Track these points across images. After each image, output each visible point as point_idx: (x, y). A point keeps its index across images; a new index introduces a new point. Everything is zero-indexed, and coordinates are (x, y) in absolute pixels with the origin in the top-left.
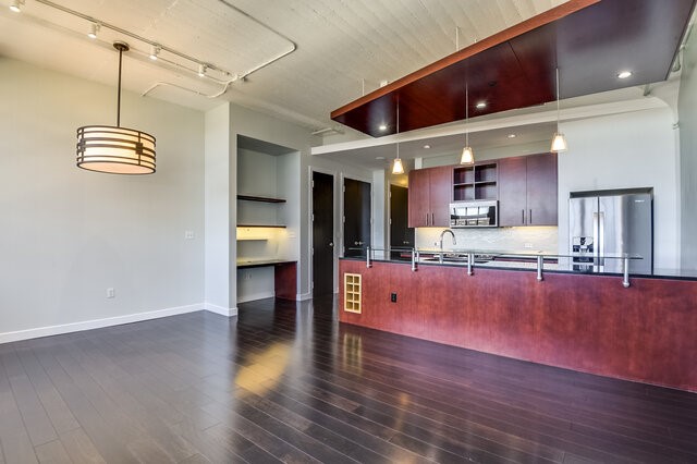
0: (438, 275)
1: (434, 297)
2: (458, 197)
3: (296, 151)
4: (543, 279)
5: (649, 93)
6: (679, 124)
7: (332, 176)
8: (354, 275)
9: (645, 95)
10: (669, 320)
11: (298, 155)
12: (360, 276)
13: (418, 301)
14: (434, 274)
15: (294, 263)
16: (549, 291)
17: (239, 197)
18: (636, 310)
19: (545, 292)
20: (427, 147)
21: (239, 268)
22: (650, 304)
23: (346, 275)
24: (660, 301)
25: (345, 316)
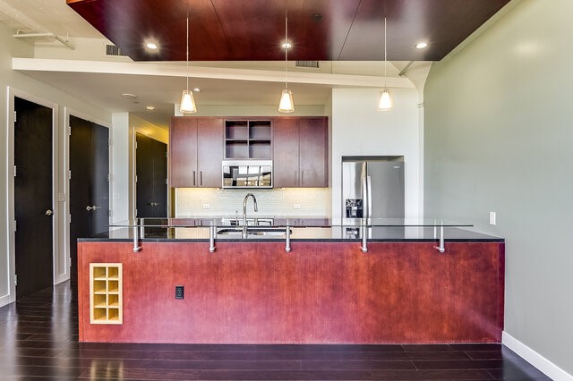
5: (403, 73)
6: (424, 104)
8: (107, 265)
9: (400, 75)
10: (473, 280)
12: (120, 266)
16: (372, 262)
18: (448, 273)
19: (368, 264)
20: (197, 90)
22: (458, 266)
23: (92, 266)
24: (466, 263)
25: (89, 332)
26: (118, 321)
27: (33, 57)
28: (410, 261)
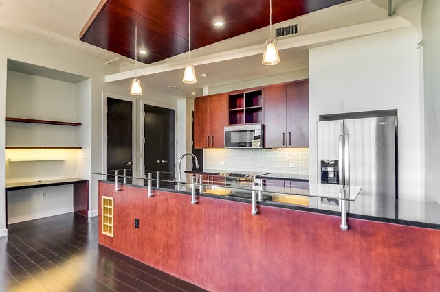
0: (170, 201)
1: (167, 225)
2: (233, 120)
3: (87, 78)
4: (258, 213)
5: (394, 13)
6: (423, 42)
7: (131, 103)
8: (108, 198)
9: (390, 15)
11: (89, 81)
12: (112, 199)
13: (154, 228)
14: (167, 200)
15: (86, 182)
16: (265, 227)
17: (8, 120)
18: (358, 259)
20: (204, 75)
21: (8, 189)
22: (373, 254)
23: (103, 197)
24: (386, 252)
25: (102, 239)
26: (112, 235)
27: (118, 72)
28: (307, 233)
